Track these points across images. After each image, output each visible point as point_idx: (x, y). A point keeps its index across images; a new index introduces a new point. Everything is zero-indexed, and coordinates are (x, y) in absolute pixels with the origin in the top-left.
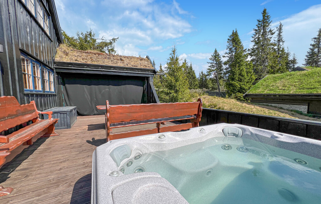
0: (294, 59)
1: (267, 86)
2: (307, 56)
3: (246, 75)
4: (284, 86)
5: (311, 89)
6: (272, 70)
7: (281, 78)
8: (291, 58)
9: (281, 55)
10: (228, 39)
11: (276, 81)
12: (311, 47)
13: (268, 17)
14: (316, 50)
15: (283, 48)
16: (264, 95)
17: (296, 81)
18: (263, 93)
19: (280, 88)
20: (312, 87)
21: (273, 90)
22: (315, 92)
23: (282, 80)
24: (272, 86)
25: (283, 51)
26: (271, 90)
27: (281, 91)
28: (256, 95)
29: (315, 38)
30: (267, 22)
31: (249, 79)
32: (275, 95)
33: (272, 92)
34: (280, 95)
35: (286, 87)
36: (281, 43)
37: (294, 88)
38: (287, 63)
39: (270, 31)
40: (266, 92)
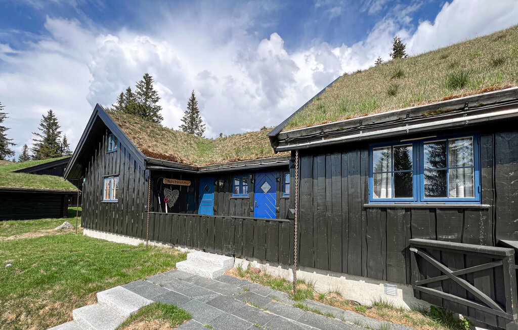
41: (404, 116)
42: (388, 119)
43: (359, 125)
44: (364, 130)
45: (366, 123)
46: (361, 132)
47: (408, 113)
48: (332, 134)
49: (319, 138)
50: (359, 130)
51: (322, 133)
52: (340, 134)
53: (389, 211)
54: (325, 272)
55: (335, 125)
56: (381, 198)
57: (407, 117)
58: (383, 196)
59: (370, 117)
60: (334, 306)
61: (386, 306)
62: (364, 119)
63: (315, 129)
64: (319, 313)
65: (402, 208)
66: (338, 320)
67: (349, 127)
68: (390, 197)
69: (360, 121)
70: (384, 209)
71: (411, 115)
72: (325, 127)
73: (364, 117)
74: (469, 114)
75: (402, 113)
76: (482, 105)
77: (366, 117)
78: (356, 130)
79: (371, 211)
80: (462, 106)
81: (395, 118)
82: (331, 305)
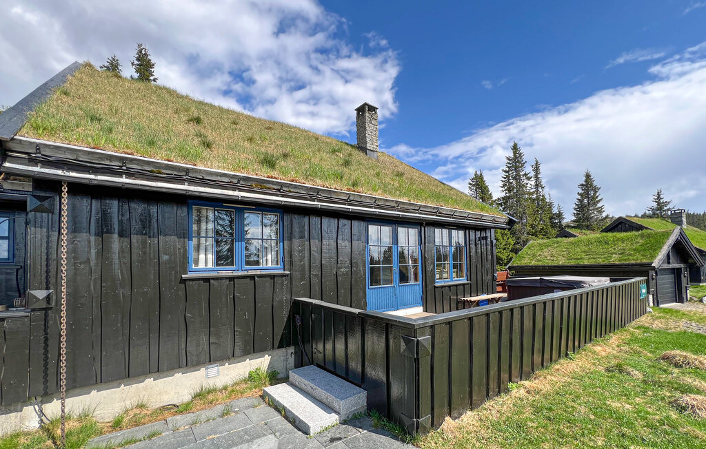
0: (559, 211)
1: (534, 256)
2: (575, 209)
3: (501, 239)
4: (552, 256)
5: (579, 259)
6: (534, 231)
7: (548, 246)
8: (555, 211)
9: (542, 206)
10: (470, 184)
11: (542, 249)
12: (579, 197)
13: (520, 154)
14: (586, 201)
15: (543, 196)
16: (532, 267)
17: (564, 250)
18: (531, 265)
19: (549, 258)
20: (579, 257)
21: (540, 261)
22: (582, 263)
23: (550, 248)
24: (540, 255)
25: (543, 200)
26: (539, 261)
27: (550, 261)
28: (522, 267)
29: (582, 185)
30: (519, 162)
31: (506, 245)
32: (544, 267)
33: (540, 264)
34: (549, 267)
35: (554, 257)
36: (540, 189)
37: (563, 258)
38: (551, 218)
39: (525, 175)
40: (533, 263)
41: (236, 181)
42: (219, 178)
43: (184, 174)
44: (191, 182)
45: (194, 175)
46: (186, 183)
47: (240, 179)
48: (143, 174)
49: (119, 174)
50: (184, 180)
51: (125, 168)
52: (154, 178)
53: (212, 281)
54: (115, 383)
55: (149, 163)
56: (199, 267)
57: (238, 183)
58: (201, 265)
59: (201, 170)
60: (144, 424)
61: (209, 392)
62: (193, 169)
63: (111, 158)
64: (135, 441)
65: (227, 278)
66: (167, 433)
67: (169, 172)
68: (210, 265)
69: (187, 171)
70: (207, 280)
71: (242, 182)
72: (132, 160)
73: (192, 167)
74: (283, 196)
75: (234, 177)
76: (291, 192)
77: (195, 167)
78: (179, 180)
79: (191, 283)
80: (279, 187)
81: (227, 180)
82: (136, 426)
